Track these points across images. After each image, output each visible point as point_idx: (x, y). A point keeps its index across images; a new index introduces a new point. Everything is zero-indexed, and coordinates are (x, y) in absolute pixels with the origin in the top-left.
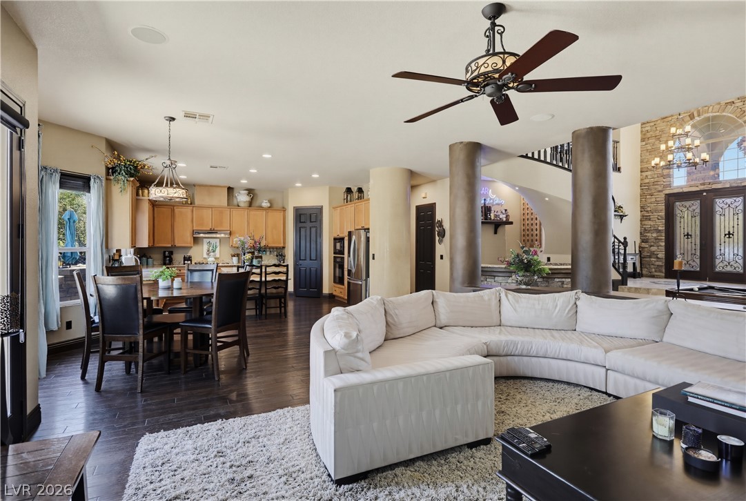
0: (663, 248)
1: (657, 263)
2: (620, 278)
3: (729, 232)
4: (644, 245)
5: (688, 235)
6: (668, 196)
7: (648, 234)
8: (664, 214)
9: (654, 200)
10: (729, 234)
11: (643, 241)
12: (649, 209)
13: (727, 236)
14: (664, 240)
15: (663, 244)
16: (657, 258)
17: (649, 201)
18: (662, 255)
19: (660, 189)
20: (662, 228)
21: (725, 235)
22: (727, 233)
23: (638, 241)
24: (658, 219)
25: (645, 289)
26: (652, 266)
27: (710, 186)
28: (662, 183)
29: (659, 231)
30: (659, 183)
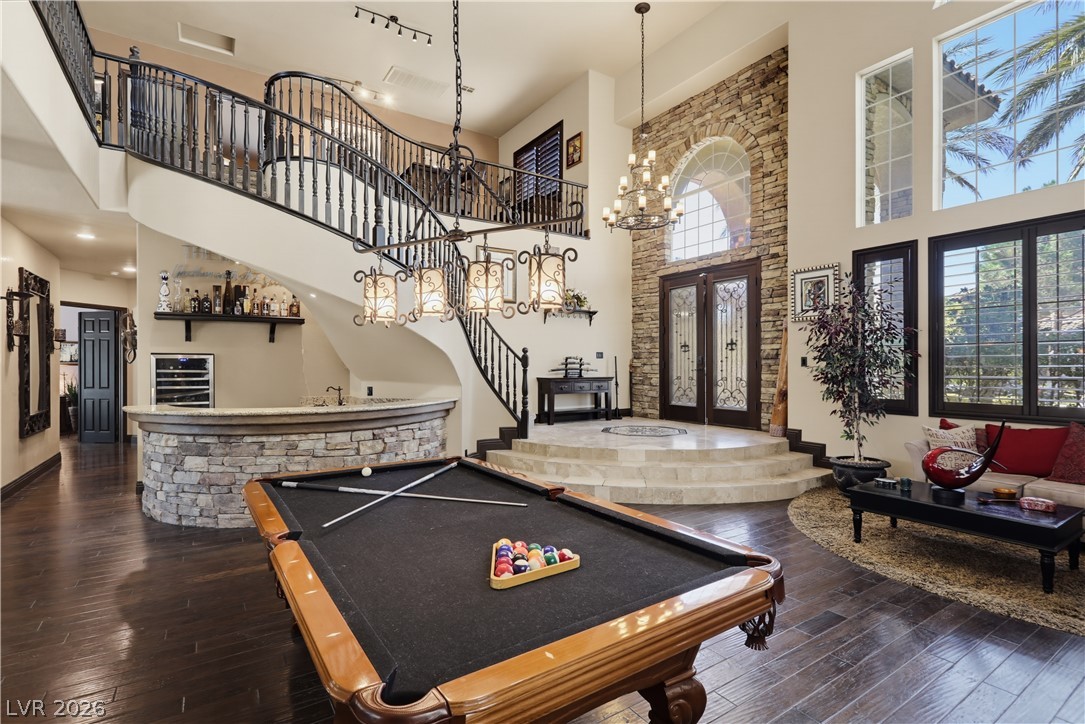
0: (657, 368)
1: (652, 394)
2: (514, 424)
3: (732, 340)
4: (637, 363)
5: (685, 346)
6: (664, 279)
7: (641, 345)
8: (658, 310)
9: (646, 287)
10: (732, 343)
11: (636, 356)
12: (641, 303)
13: (730, 347)
14: (658, 355)
15: (657, 361)
16: (651, 384)
17: (641, 288)
18: (656, 380)
19: (654, 267)
20: (656, 335)
21: (727, 345)
22: (729, 342)
23: (630, 356)
24: (652, 320)
25: (541, 446)
26: (645, 399)
27: (709, 261)
28: (655, 258)
29: (652, 339)
30: (653, 258)
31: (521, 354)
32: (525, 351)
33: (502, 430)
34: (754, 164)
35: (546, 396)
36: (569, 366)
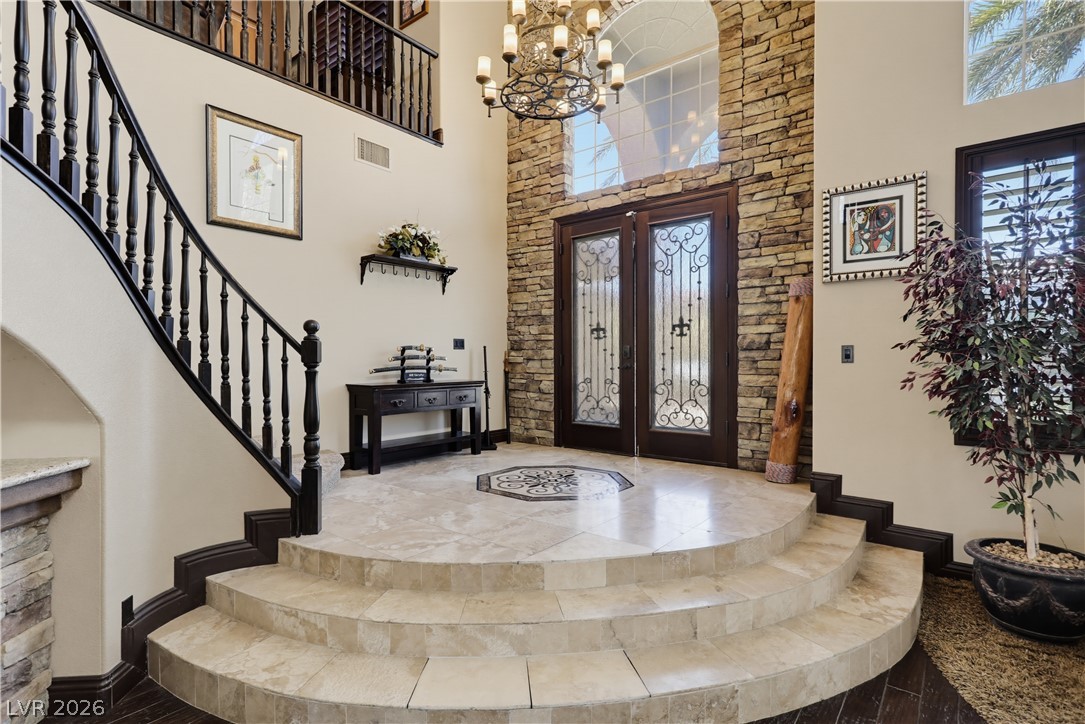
0: (550, 364)
1: (540, 405)
2: (284, 501)
3: (681, 320)
4: (517, 357)
5: (598, 329)
6: (562, 222)
7: (523, 329)
8: (551, 272)
9: (532, 236)
10: (681, 325)
11: (515, 346)
12: (523, 262)
13: (678, 330)
14: (551, 344)
15: (550, 354)
16: (540, 391)
17: (524, 238)
18: (548, 384)
19: (544, 204)
20: (548, 312)
21: (674, 327)
22: (677, 322)
23: (505, 345)
24: (542, 288)
26: (531, 414)
27: (642, 191)
28: (548, 188)
29: (542, 319)
30: (543, 190)
31: (300, 336)
32: (310, 328)
33: (249, 519)
34: (726, 25)
35: (365, 419)
36: (408, 363)
